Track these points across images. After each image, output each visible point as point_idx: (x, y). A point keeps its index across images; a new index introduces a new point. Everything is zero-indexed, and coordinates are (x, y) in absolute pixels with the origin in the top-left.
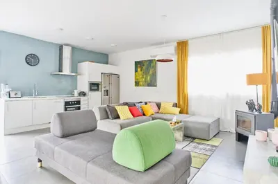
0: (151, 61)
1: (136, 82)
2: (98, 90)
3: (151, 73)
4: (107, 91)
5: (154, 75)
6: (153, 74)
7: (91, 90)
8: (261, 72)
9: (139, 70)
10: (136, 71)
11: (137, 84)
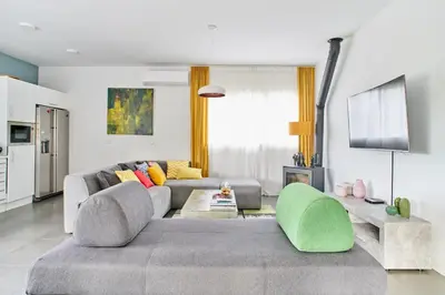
0: (142, 92)
1: (109, 126)
2: (27, 140)
3: (142, 111)
4: (47, 143)
5: (149, 115)
6: (147, 113)
7: (13, 140)
8: (297, 120)
9: (117, 104)
10: (110, 106)
11: (112, 129)
